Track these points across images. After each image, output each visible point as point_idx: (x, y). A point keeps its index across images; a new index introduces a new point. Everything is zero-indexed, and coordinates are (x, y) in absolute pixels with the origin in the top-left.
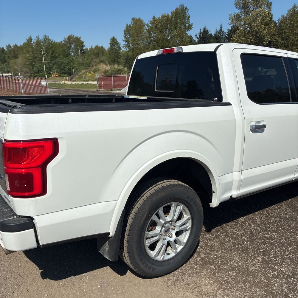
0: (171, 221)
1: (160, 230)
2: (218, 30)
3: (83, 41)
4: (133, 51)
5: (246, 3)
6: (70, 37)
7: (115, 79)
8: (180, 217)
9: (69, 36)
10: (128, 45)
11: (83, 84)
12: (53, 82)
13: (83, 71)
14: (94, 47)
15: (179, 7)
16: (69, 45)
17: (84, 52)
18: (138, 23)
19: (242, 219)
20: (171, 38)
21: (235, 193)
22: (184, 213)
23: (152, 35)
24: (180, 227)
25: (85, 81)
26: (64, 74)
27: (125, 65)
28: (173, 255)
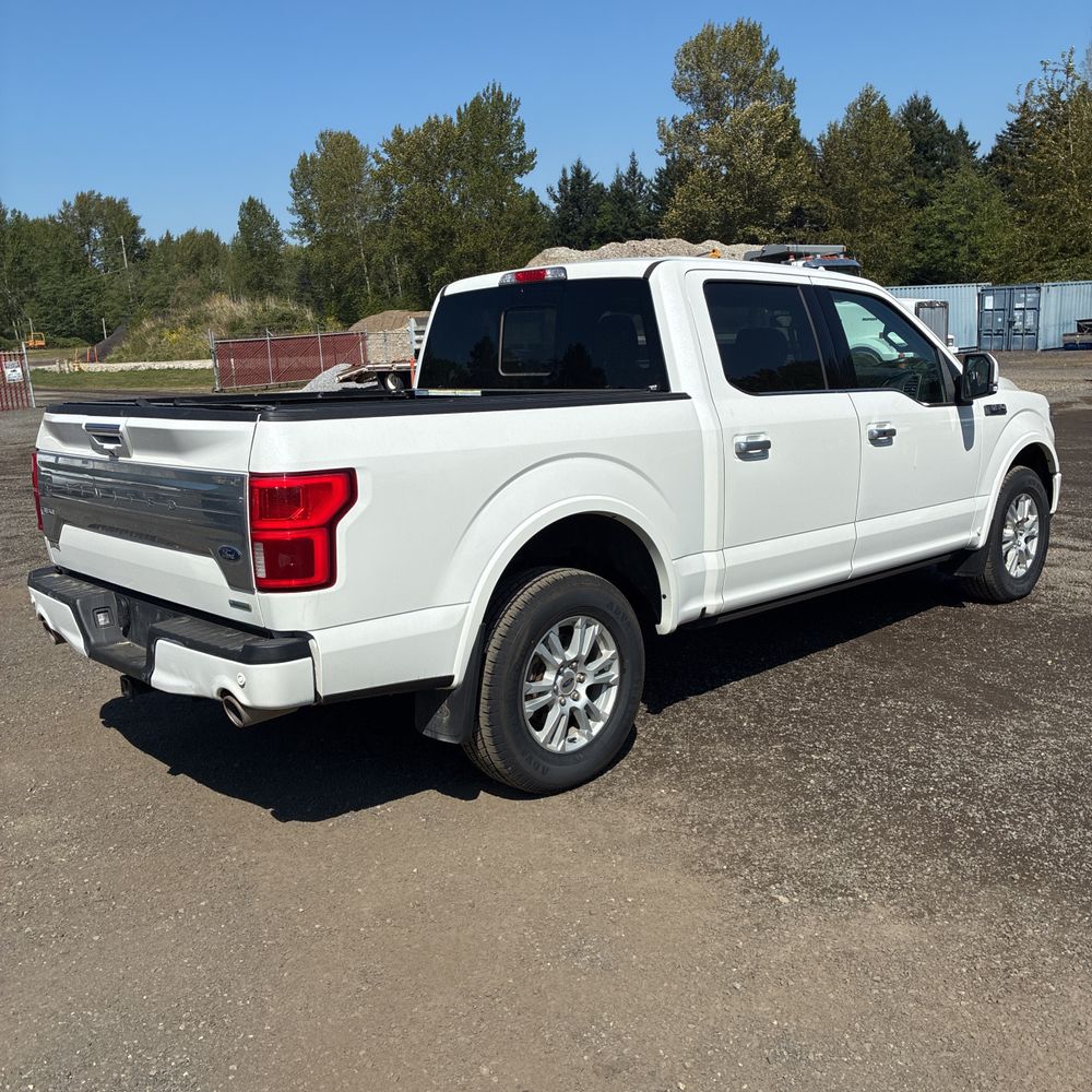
0: (575, 660)
1: (553, 679)
2: (624, 171)
3: (135, 212)
4: (328, 247)
5: (711, 83)
6: (84, 201)
7: (279, 349)
8: (594, 653)
9: (83, 195)
10: (308, 226)
11: (150, 369)
12: (34, 368)
13: (147, 325)
14: (177, 234)
15: (484, 95)
16: (80, 230)
17: (141, 254)
18: (341, 149)
19: (736, 684)
20: (463, 199)
21: (712, 603)
22: (601, 646)
23: (396, 192)
24: (596, 675)
25: (157, 359)
26: (67, 337)
27: (299, 299)
28: (582, 741)
